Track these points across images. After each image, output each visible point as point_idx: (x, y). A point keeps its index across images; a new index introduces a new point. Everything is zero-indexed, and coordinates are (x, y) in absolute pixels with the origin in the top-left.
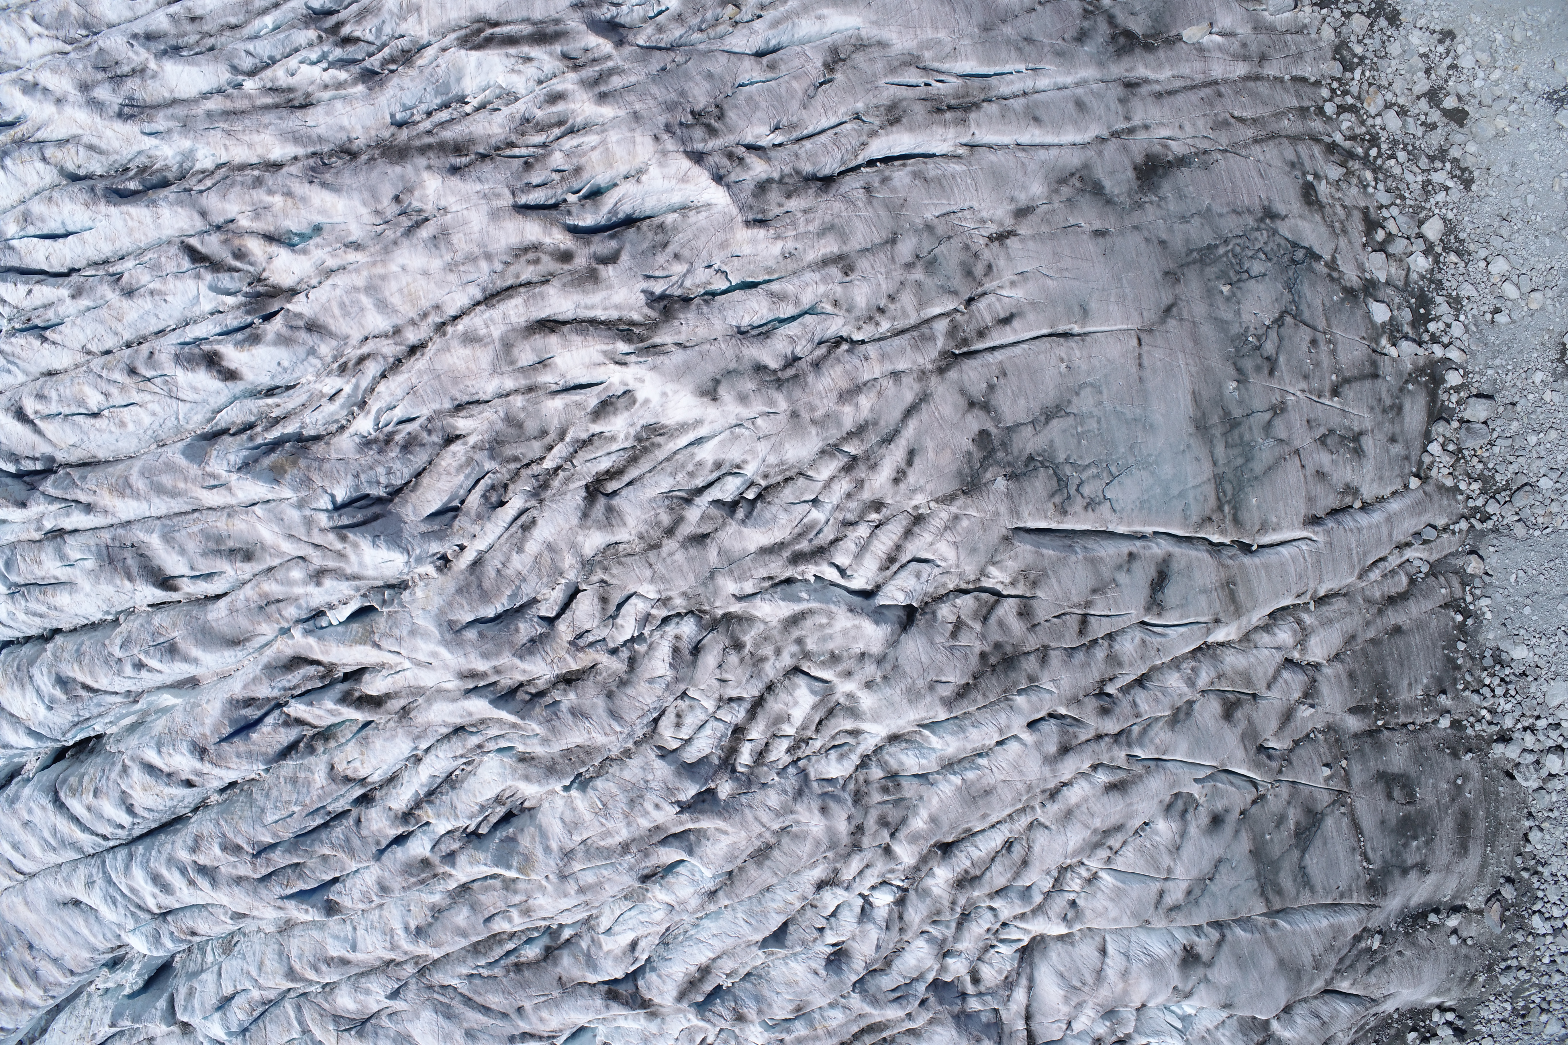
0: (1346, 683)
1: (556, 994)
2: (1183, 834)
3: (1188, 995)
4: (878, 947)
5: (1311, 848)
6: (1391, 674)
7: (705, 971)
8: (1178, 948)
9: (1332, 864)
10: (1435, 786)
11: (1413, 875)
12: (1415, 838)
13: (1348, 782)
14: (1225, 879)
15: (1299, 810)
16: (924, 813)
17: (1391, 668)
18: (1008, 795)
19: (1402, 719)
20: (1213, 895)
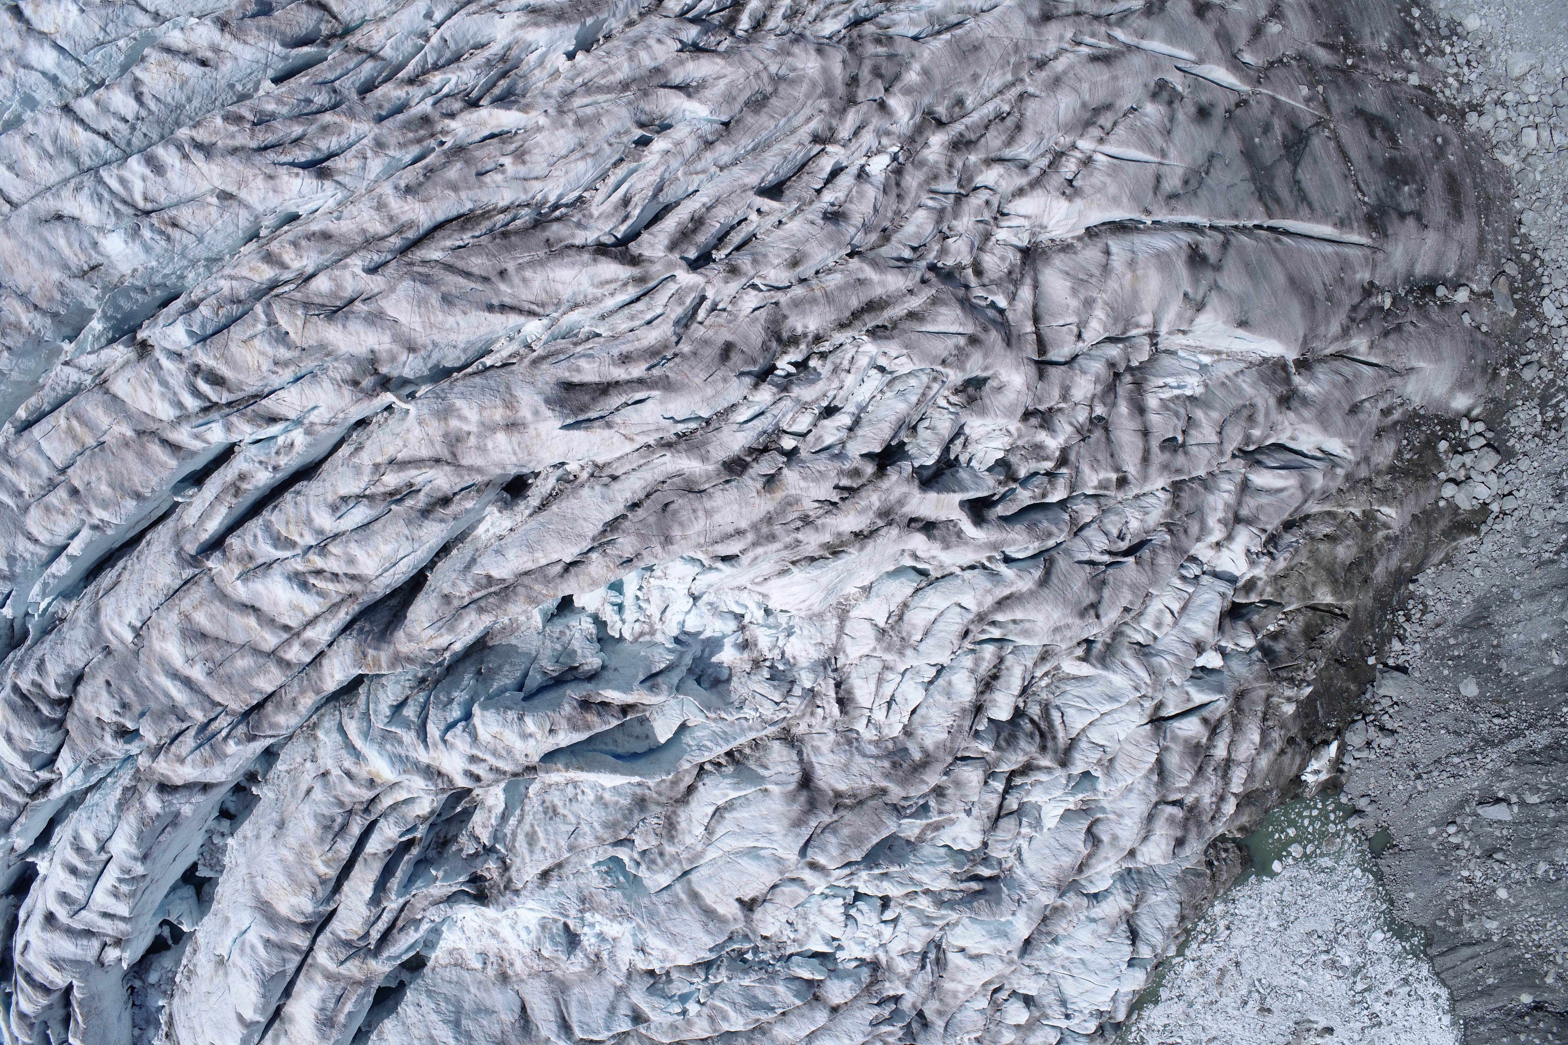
0: (1309, 13)
1: (541, 253)
2: (1172, 119)
3: (1200, 307)
4: (876, 210)
5: (1302, 163)
6: (1351, 19)
7: (698, 222)
8: (1184, 245)
9: (1326, 185)
10: (1416, 139)
11: (1411, 222)
12: (1406, 184)
13: (1328, 110)
14: (1220, 176)
15: (1283, 122)
16: (916, 66)
17: (1350, 12)
18: (997, 53)
19: (1370, 66)
20: (1211, 189)
